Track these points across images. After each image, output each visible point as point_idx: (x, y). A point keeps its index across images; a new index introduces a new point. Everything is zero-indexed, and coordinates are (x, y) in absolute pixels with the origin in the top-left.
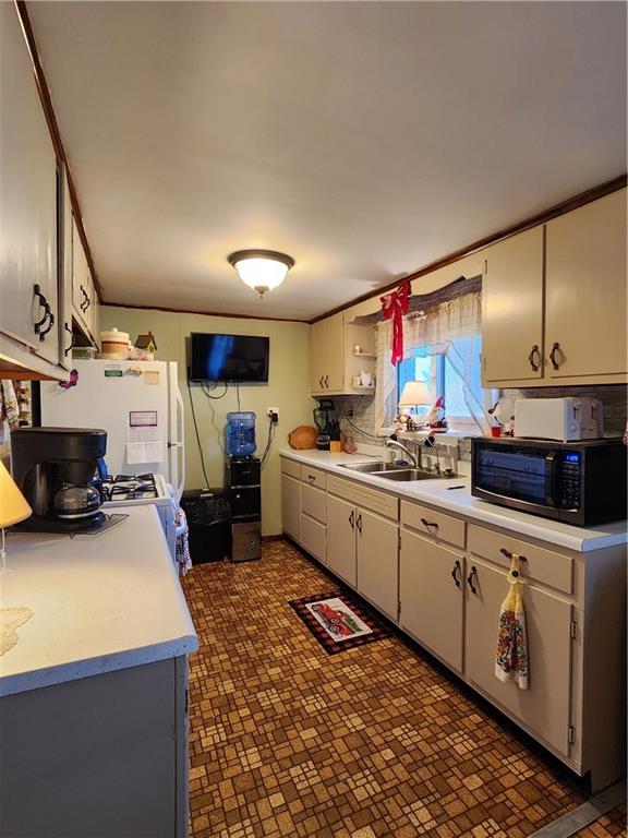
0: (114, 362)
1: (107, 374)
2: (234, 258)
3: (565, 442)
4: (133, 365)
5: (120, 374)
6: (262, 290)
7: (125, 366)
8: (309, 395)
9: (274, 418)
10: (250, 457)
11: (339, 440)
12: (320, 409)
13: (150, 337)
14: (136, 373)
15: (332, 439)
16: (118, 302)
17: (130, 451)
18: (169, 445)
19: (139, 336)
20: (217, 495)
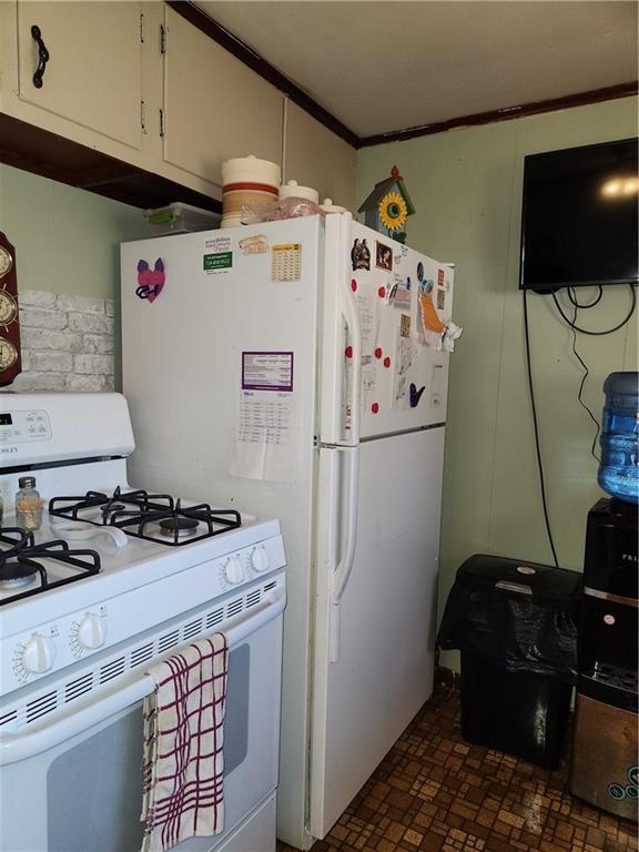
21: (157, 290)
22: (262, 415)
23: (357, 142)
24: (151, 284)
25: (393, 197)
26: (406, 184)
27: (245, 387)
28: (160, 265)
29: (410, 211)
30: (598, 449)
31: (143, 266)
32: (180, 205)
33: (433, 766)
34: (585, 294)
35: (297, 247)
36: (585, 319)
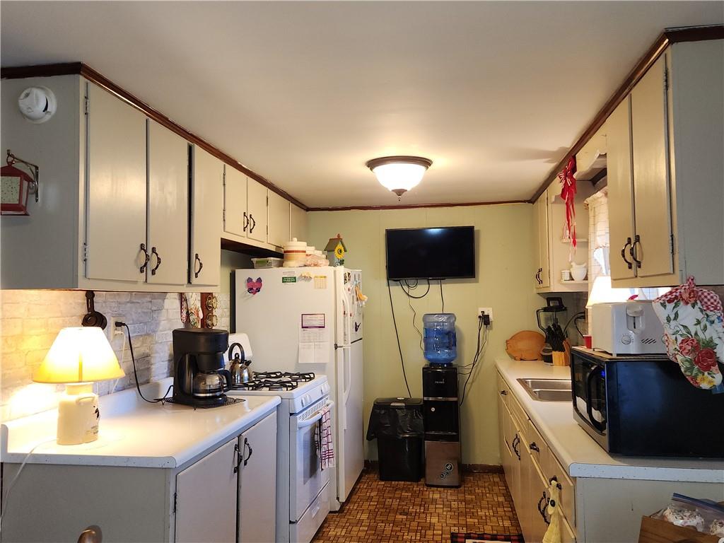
0: (290, 270)
1: (284, 280)
2: (372, 164)
3: (614, 356)
4: (305, 271)
5: (294, 280)
6: (400, 192)
7: (297, 273)
8: (535, 291)
9: (485, 319)
10: (451, 364)
11: (562, 349)
12: (545, 310)
13: (339, 239)
14: (307, 278)
15: (555, 349)
16: (322, 206)
17: (301, 351)
18: (336, 347)
19: (330, 240)
20: (410, 405)
21: (258, 290)
22: (312, 338)
23: (308, 209)
24: (254, 287)
25: (340, 246)
26: (343, 241)
27: (303, 327)
28: (259, 280)
29: (345, 251)
30: (423, 344)
31: (250, 280)
32: (272, 258)
33: (372, 489)
34: (411, 281)
35: (325, 277)
36: (413, 292)
